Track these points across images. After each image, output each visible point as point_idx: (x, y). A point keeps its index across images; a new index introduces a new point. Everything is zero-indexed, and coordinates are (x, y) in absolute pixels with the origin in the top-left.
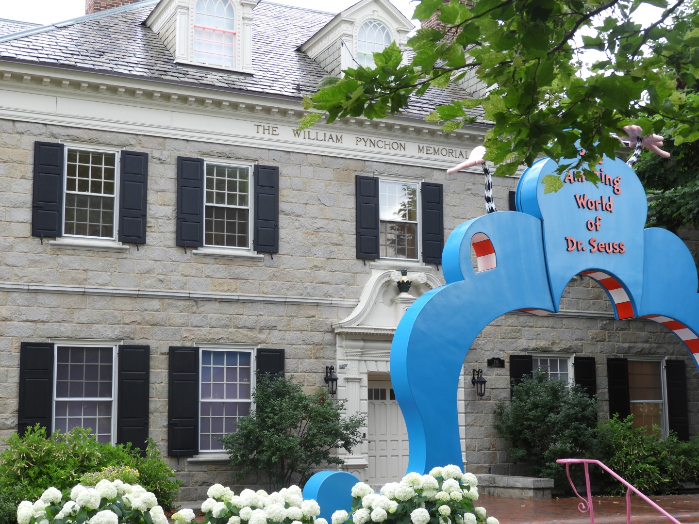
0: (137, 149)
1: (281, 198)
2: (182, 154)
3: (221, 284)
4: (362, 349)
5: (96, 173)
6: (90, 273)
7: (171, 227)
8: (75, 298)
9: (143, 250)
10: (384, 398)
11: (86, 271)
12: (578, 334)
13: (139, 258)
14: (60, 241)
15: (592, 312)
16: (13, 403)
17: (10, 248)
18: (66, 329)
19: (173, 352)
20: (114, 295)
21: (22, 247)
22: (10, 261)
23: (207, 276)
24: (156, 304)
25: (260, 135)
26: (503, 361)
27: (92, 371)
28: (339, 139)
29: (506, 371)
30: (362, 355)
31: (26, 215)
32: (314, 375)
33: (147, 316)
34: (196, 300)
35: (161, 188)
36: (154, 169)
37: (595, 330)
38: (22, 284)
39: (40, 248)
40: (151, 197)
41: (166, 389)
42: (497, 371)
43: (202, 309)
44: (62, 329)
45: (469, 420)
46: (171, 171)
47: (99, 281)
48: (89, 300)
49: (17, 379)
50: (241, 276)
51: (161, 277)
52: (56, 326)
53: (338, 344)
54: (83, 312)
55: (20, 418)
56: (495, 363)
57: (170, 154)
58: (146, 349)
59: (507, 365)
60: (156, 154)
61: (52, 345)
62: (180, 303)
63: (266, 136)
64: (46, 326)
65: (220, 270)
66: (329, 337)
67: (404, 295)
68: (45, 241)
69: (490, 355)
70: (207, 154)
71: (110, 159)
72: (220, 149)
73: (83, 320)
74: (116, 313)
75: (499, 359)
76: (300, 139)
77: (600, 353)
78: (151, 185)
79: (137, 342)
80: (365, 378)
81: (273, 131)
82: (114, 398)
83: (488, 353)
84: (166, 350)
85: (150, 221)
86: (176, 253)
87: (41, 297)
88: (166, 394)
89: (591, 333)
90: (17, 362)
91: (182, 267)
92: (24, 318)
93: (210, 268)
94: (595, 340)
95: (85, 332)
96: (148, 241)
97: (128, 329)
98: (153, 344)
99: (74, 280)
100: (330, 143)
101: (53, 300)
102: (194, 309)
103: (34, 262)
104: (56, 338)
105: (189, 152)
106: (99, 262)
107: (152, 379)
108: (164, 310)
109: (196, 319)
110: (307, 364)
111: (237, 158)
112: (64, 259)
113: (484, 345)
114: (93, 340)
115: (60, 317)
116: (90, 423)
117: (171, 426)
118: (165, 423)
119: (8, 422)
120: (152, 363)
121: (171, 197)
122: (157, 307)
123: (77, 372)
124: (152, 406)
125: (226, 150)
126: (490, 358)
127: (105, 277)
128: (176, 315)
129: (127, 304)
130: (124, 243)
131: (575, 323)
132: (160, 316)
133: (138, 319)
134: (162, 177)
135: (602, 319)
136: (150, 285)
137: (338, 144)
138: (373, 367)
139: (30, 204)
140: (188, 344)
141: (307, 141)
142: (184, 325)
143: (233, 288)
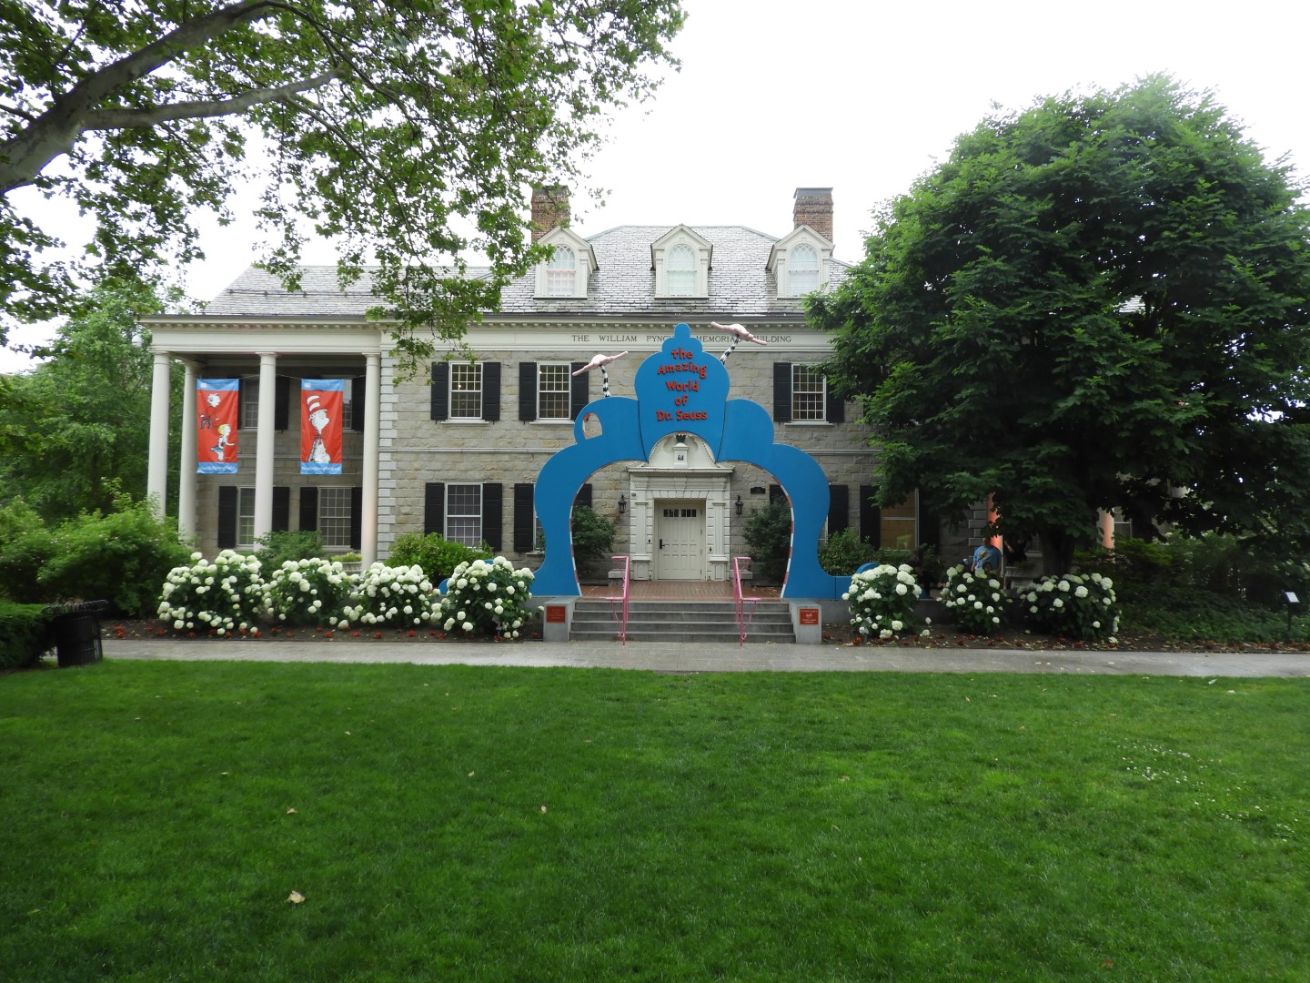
0: (495, 360)
1: (590, 383)
2: (523, 361)
4: (648, 482)
5: (471, 378)
6: (466, 440)
7: (516, 408)
8: (457, 456)
9: (497, 424)
10: (676, 515)
11: (463, 439)
12: (834, 468)
13: (496, 429)
14: (446, 422)
15: (849, 450)
16: (422, 518)
17: (419, 427)
18: (452, 474)
19: (517, 487)
20: (481, 453)
21: (426, 426)
22: (419, 435)
23: (540, 439)
24: (506, 457)
25: (577, 342)
26: (764, 489)
27: (469, 499)
28: (635, 339)
29: (766, 497)
30: (648, 486)
31: (428, 407)
32: (613, 500)
33: (501, 465)
34: (533, 454)
35: (510, 384)
36: (505, 373)
37: (850, 465)
38: (425, 449)
39: (436, 427)
40: (503, 390)
41: (513, 510)
42: (758, 496)
43: (536, 459)
44: (450, 474)
45: (734, 531)
46: (516, 372)
47: (472, 444)
48: (465, 456)
49: (424, 505)
50: (563, 437)
51: (510, 440)
52: (446, 473)
53: (631, 479)
54: (462, 464)
55: (426, 526)
56: (755, 491)
57: (515, 362)
58: (500, 486)
59: (768, 492)
60: (506, 362)
61: (443, 484)
62: (522, 456)
63: (581, 342)
64: (441, 473)
65: (549, 434)
66: (625, 475)
67: (680, 445)
68: (439, 422)
69: (753, 485)
70: (540, 359)
71: (478, 368)
72: (548, 355)
73: (462, 468)
74: (482, 464)
75: (760, 488)
76: (605, 342)
77: (854, 483)
78: (503, 382)
79: (495, 481)
80: (651, 503)
81: (585, 339)
82: (481, 516)
83: (751, 484)
84: (513, 486)
85: (503, 405)
86: (519, 425)
87: (437, 456)
88: (513, 514)
89: (846, 467)
90: (424, 494)
91: (523, 434)
92: (427, 468)
93: (541, 434)
94: (850, 472)
95: (464, 476)
96: (501, 418)
97: (489, 473)
98: (504, 482)
99: (456, 445)
100: (627, 342)
101: (444, 458)
103: (433, 435)
104: (446, 480)
105: (527, 359)
106: (471, 433)
107: (504, 504)
108: (512, 461)
109: (532, 466)
110: (609, 493)
111: (560, 359)
112: (450, 432)
113: (748, 478)
114: (468, 480)
115: (448, 467)
116: (469, 531)
117: (515, 532)
118: (513, 531)
120: (504, 494)
121: (516, 389)
122: (507, 459)
123: (460, 500)
124: (504, 521)
125: (552, 355)
126: (753, 487)
127: (474, 442)
128: (520, 464)
129: (488, 458)
130: (486, 420)
131: (831, 460)
132: (509, 465)
133: (495, 467)
134: (510, 376)
135: (857, 455)
136: (502, 446)
137: (634, 342)
138: (657, 495)
139: (430, 401)
140: (527, 482)
141: (610, 342)
142: (524, 470)
143: (558, 445)
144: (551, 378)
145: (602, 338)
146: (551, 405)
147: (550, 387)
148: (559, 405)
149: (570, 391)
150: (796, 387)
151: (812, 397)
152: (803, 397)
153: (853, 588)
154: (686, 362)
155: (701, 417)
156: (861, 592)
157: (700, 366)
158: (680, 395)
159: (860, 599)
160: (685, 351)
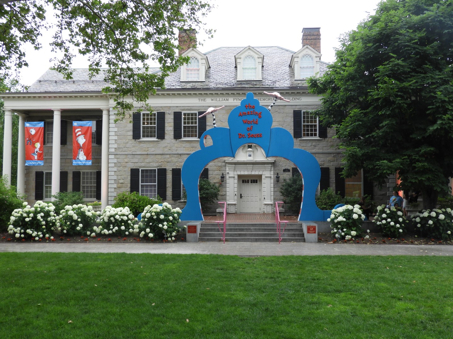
0: (162, 111)
1: (207, 121)
2: (175, 111)
3: (188, 149)
4: (234, 167)
5: (151, 119)
6: (149, 148)
7: (172, 133)
8: (145, 156)
9: (164, 141)
10: (248, 182)
11: (148, 148)
12: (322, 159)
13: (163, 143)
14: (141, 140)
15: (330, 151)
16: (129, 185)
17: (128, 143)
18: (143, 164)
19: (173, 170)
20: (156, 154)
21: (130, 142)
22: (127, 146)
23: (184, 147)
24: (168, 156)
25: (200, 102)
26: (290, 170)
27: (151, 176)
28: (228, 100)
29: (291, 173)
30: (235, 169)
31: (131, 133)
32: (218, 176)
33: (166, 160)
34: (180, 155)
35: (169, 122)
36: (167, 117)
37: (330, 158)
38: (130, 153)
39: (135, 142)
40: (166, 125)
41: (171, 181)
42: (287, 173)
43: (182, 157)
44: (142, 164)
45: (275, 190)
46: (172, 117)
47: (152, 151)
48: (149, 156)
49: (130, 179)
50: (194, 146)
51: (170, 148)
52: (140, 164)
53: (227, 166)
54: (147, 160)
55: (131, 189)
56: (286, 170)
57: (172, 112)
58: (165, 169)
59: (291, 171)
60: (168, 112)
61: (139, 169)
62: (175, 156)
63: (202, 102)
64: (138, 164)
65: (188, 145)
66: (224, 164)
67: (250, 149)
68: (136, 140)
69: (284, 168)
70: (183, 110)
71: (155, 114)
72: (187, 108)
73: (147, 162)
74: (157, 159)
75: (288, 169)
76: (214, 102)
77: (332, 166)
78: (166, 121)
79: (163, 167)
80: (236, 177)
82: (156, 184)
83: (283, 167)
84: (171, 170)
85: (166, 132)
86: (174, 141)
87: (136, 156)
88: (171, 182)
89: (328, 159)
90: (130, 174)
91: (176, 145)
92: (131, 162)
93: (184, 145)
94: (330, 161)
95: (148, 165)
96: (165, 138)
97: (160, 164)
98: (167, 168)
99: (145, 151)
100: (224, 102)
101: (139, 157)
102: (180, 157)
103: (134, 146)
104: (140, 167)
105: (177, 110)
106: (151, 145)
107: (167, 178)
108: (171, 158)
109: (180, 160)
110: (216, 172)
111: (193, 110)
112: (142, 145)
113: (282, 164)
114: (151, 167)
115: (141, 161)
116: (151, 191)
117: (173, 191)
118: (171, 191)
119: (128, 190)
120: (167, 173)
121: (172, 124)
122: (168, 157)
123: (147, 176)
124: (167, 186)
125: (189, 108)
126: (284, 169)
127: (153, 149)
128: (174, 159)
129: (160, 157)
130: (159, 139)
131: (321, 156)
132: (170, 160)
133: (163, 161)
134: (170, 118)
135: (333, 153)
136: (166, 151)
137: (227, 102)
138: (239, 173)
139: (132, 130)
140: (178, 168)
141: (216, 102)
142: (176, 162)
143: (192, 150)
144: (188, 119)
145: (212, 100)
146: (189, 132)
147: (188, 123)
148: (192, 131)
149: (197, 125)
150: (304, 122)
151: (311, 126)
152: (308, 126)
153: (332, 216)
154: (252, 110)
155: (259, 136)
156: (336, 218)
157: (258, 112)
158: (249, 126)
159: (336, 221)
160: (252, 105)
